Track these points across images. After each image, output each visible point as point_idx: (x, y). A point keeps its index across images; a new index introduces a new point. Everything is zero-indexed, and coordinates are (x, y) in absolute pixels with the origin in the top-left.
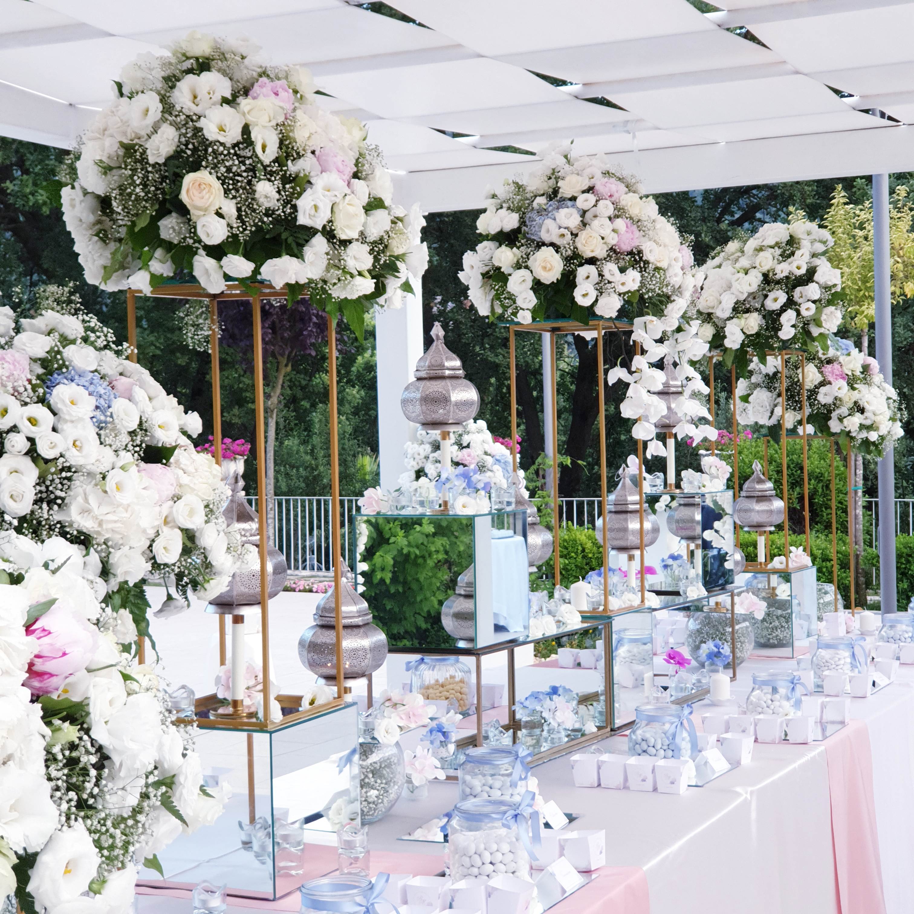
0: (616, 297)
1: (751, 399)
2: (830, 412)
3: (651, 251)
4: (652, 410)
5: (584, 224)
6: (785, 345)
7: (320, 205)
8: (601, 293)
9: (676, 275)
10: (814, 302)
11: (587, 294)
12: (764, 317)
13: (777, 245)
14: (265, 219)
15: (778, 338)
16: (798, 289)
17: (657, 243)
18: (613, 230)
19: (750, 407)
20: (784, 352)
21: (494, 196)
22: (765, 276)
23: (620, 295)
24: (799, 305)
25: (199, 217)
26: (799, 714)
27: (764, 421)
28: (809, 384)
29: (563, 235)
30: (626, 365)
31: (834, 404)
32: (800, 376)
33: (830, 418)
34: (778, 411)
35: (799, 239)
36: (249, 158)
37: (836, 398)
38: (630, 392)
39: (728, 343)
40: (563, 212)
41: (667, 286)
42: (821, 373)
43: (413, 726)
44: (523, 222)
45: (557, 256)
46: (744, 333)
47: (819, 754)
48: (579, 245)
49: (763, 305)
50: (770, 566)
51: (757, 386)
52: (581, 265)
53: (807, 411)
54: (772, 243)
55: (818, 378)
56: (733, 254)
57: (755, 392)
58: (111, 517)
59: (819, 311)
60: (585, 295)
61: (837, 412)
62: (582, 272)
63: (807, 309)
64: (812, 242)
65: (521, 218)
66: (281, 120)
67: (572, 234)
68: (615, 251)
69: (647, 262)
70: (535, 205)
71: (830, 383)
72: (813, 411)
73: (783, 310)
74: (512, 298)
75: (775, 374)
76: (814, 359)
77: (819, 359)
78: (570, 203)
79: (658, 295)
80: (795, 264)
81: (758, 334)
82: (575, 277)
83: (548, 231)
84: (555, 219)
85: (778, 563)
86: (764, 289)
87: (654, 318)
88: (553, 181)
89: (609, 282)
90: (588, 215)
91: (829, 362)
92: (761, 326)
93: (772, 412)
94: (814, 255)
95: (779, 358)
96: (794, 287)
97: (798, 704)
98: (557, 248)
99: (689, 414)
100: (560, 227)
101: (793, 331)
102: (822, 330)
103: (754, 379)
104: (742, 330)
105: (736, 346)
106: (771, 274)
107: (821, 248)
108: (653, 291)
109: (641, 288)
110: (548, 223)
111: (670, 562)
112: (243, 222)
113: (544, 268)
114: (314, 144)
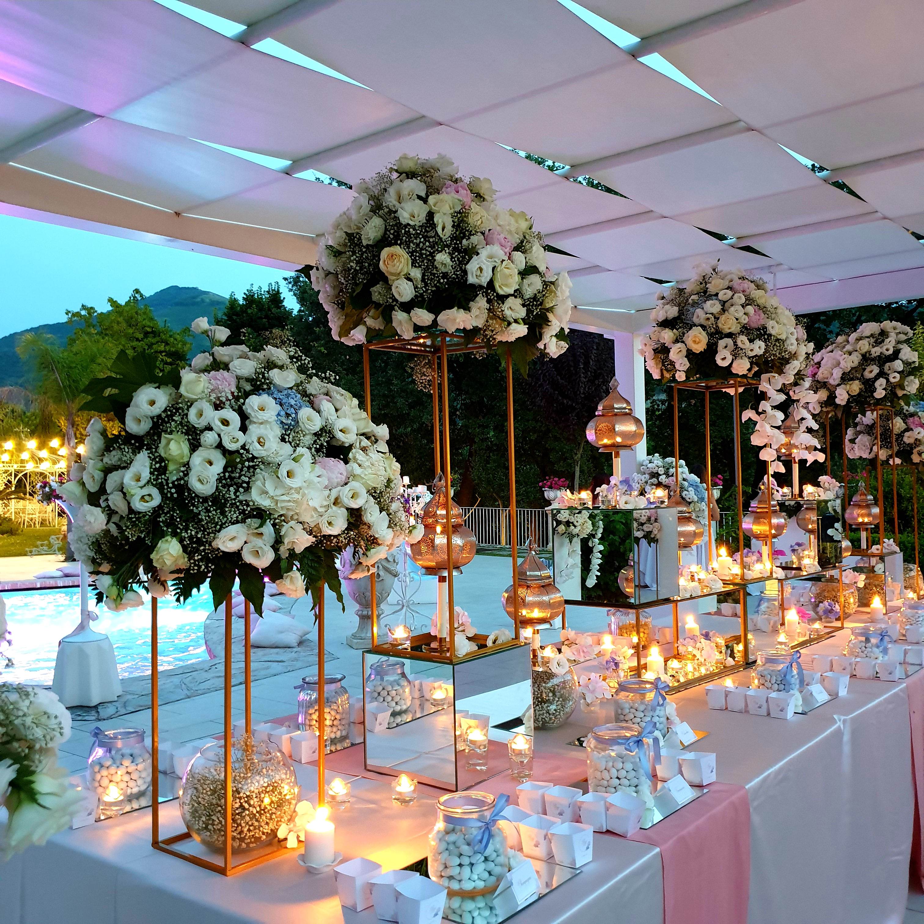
0: (747, 360)
1: (857, 441)
2: (912, 449)
3: (772, 327)
4: (774, 440)
5: (724, 310)
6: (879, 402)
7: (484, 267)
8: (736, 357)
9: (792, 344)
10: (899, 372)
11: (725, 358)
12: (863, 383)
13: (872, 335)
14: (442, 281)
15: (874, 397)
16: (888, 364)
17: (777, 322)
18: (745, 314)
19: (856, 446)
20: (879, 407)
21: (663, 298)
22: (864, 356)
23: (749, 358)
24: (888, 375)
25: (394, 280)
26: (886, 658)
27: (865, 455)
28: (896, 431)
29: (708, 319)
30: (755, 408)
31: (915, 444)
32: (891, 425)
33: (912, 453)
34: (875, 448)
35: (888, 332)
36: (432, 237)
37: (916, 439)
38: (757, 427)
39: (838, 401)
40: (709, 303)
41: (785, 352)
42: (905, 423)
43: (582, 660)
44: (681, 312)
45: (704, 333)
46: (849, 395)
47: (901, 690)
48: (720, 325)
49: (862, 375)
50: (869, 551)
51: (860, 432)
52: (721, 338)
53: (896, 448)
54: (869, 335)
55: (904, 426)
56: (841, 343)
57: (860, 437)
58: (284, 498)
59: (903, 378)
60: (724, 359)
61: (918, 449)
62: (722, 343)
63: (894, 378)
64: (898, 334)
65: (679, 311)
66: (458, 209)
67: (715, 318)
68: (746, 328)
69: (770, 335)
70: (690, 301)
71: (912, 430)
72: (900, 448)
73: (877, 378)
74: (672, 363)
75: (873, 424)
76: (900, 414)
77: (904, 414)
78: (714, 298)
79: (779, 358)
80: (885, 348)
81: (859, 394)
82: (717, 347)
83: (698, 317)
84: (703, 309)
85: (875, 549)
86: (863, 364)
87: (776, 375)
88: (704, 285)
89: (742, 349)
90: (727, 305)
91: (912, 415)
92: (860, 389)
93: (871, 449)
94: (899, 342)
95: (875, 413)
96: (885, 363)
97: (885, 651)
98: (703, 327)
99: (804, 443)
100: (707, 314)
101: (884, 393)
102: (905, 392)
103: (858, 428)
104: (848, 392)
105: (843, 403)
106: (868, 355)
107: (903, 337)
108: (775, 355)
109: (765, 353)
110: (699, 311)
111: (796, 547)
112: (426, 285)
113: (695, 342)
114: (485, 228)
